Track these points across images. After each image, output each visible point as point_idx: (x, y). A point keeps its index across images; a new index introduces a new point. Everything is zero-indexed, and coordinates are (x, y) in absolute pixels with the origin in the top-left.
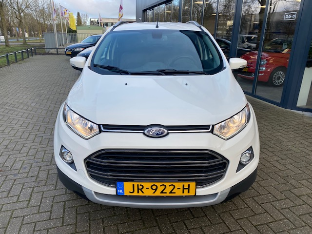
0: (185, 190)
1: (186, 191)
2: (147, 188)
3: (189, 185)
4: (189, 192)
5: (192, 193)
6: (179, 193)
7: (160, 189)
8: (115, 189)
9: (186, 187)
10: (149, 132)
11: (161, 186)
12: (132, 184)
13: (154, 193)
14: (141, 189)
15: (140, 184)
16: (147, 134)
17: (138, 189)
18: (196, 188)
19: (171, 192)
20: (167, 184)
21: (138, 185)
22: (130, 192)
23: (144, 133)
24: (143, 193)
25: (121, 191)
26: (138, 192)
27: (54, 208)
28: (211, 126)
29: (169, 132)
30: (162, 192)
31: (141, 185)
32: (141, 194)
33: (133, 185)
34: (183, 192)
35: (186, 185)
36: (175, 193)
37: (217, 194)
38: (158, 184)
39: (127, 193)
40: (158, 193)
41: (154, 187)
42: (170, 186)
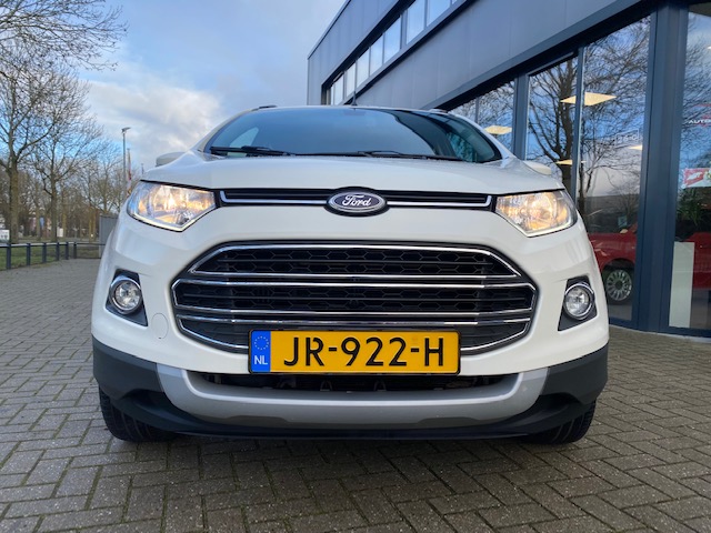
0: (430, 355)
1: (434, 358)
2: (331, 349)
3: (441, 340)
4: (441, 363)
5: (449, 368)
6: (414, 365)
7: (367, 351)
8: (245, 357)
9: (434, 345)
10: (338, 201)
11: (368, 341)
12: (291, 335)
13: (349, 364)
14: (315, 353)
15: (312, 335)
16: (336, 206)
17: (309, 352)
18: (461, 354)
19: (394, 363)
20: (385, 337)
21: (308, 340)
22: (286, 363)
23: (328, 207)
24: (321, 364)
25: (261, 361)
26: (308, 363)
28: (489, 198)
29: (390, 203)
30: (371, 363)
31: (316, 340)
32: (314, 369)
33: (296, 340)
34: (427, 364)
35: (434, 338)
36: (404, 364)
37: (514, 376)
38: (362, 337)
39: (277, 367)
40: (360, 367)
41: (351, 346)
42: (392, 341)
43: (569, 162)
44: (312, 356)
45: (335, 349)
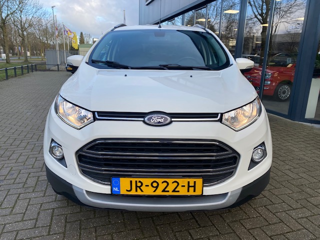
1: (191, 189)
2: (146, 186)
3: (195, 182)
4: (194, 191)
5: (198, 193)
6: (183, 192)
7: (162, 186)
8: (109, 187)
9: (192, 184)
11: (163, 182)
12: (129, 180)
13: (155, 191)
14: (140, 187)
15: (138, 180)
16: (148, 122)
18: (203, 186)
19: (174, 191)
20: (170, 181)
21: (136, 181)
22: (127, 190)
23: (144, 121)
24: (142, 191)
25: (116, 189)
26: (136, 191)
27: (41, 216)
30: (164, 191)
31: (140, 182)
32: (139, 193)
33: (131, 182)
34: (188, 191)
35: (192, 181)
36: (178, 191)
37: (226, 194)
38: (160, 180)
39: (123, 192)
40: (159, 192)
41: (155, 184)
42: (173, 183)
43: (267, 25)
44: (138, 188)
45: (148, 186)
